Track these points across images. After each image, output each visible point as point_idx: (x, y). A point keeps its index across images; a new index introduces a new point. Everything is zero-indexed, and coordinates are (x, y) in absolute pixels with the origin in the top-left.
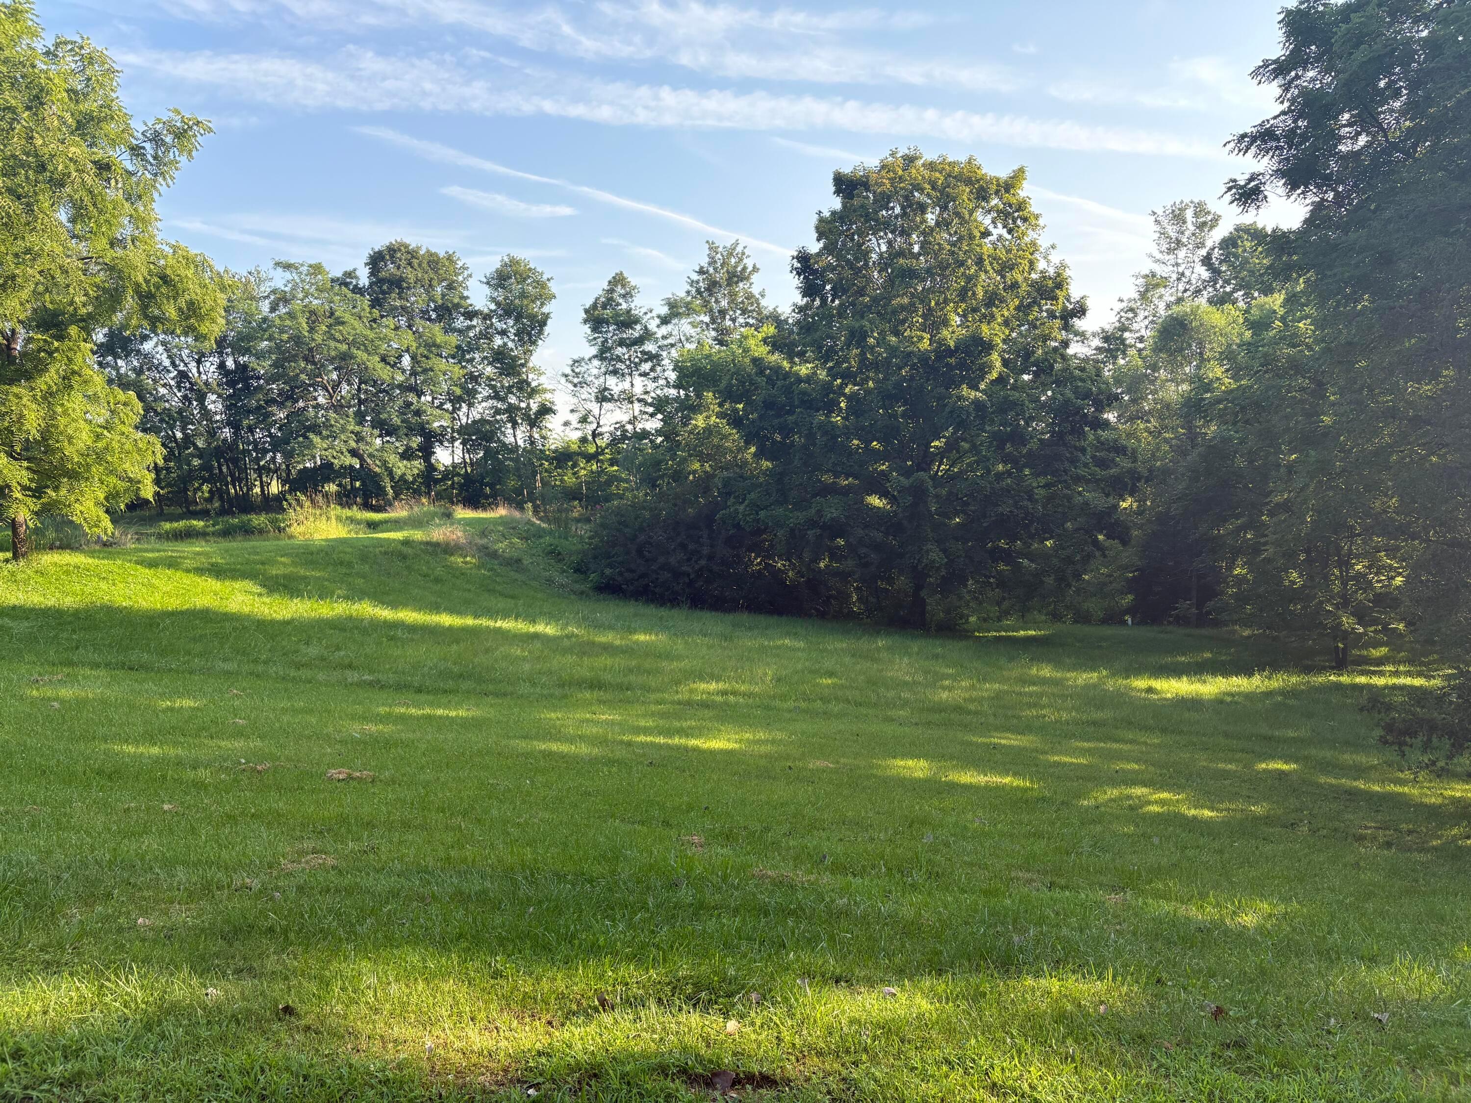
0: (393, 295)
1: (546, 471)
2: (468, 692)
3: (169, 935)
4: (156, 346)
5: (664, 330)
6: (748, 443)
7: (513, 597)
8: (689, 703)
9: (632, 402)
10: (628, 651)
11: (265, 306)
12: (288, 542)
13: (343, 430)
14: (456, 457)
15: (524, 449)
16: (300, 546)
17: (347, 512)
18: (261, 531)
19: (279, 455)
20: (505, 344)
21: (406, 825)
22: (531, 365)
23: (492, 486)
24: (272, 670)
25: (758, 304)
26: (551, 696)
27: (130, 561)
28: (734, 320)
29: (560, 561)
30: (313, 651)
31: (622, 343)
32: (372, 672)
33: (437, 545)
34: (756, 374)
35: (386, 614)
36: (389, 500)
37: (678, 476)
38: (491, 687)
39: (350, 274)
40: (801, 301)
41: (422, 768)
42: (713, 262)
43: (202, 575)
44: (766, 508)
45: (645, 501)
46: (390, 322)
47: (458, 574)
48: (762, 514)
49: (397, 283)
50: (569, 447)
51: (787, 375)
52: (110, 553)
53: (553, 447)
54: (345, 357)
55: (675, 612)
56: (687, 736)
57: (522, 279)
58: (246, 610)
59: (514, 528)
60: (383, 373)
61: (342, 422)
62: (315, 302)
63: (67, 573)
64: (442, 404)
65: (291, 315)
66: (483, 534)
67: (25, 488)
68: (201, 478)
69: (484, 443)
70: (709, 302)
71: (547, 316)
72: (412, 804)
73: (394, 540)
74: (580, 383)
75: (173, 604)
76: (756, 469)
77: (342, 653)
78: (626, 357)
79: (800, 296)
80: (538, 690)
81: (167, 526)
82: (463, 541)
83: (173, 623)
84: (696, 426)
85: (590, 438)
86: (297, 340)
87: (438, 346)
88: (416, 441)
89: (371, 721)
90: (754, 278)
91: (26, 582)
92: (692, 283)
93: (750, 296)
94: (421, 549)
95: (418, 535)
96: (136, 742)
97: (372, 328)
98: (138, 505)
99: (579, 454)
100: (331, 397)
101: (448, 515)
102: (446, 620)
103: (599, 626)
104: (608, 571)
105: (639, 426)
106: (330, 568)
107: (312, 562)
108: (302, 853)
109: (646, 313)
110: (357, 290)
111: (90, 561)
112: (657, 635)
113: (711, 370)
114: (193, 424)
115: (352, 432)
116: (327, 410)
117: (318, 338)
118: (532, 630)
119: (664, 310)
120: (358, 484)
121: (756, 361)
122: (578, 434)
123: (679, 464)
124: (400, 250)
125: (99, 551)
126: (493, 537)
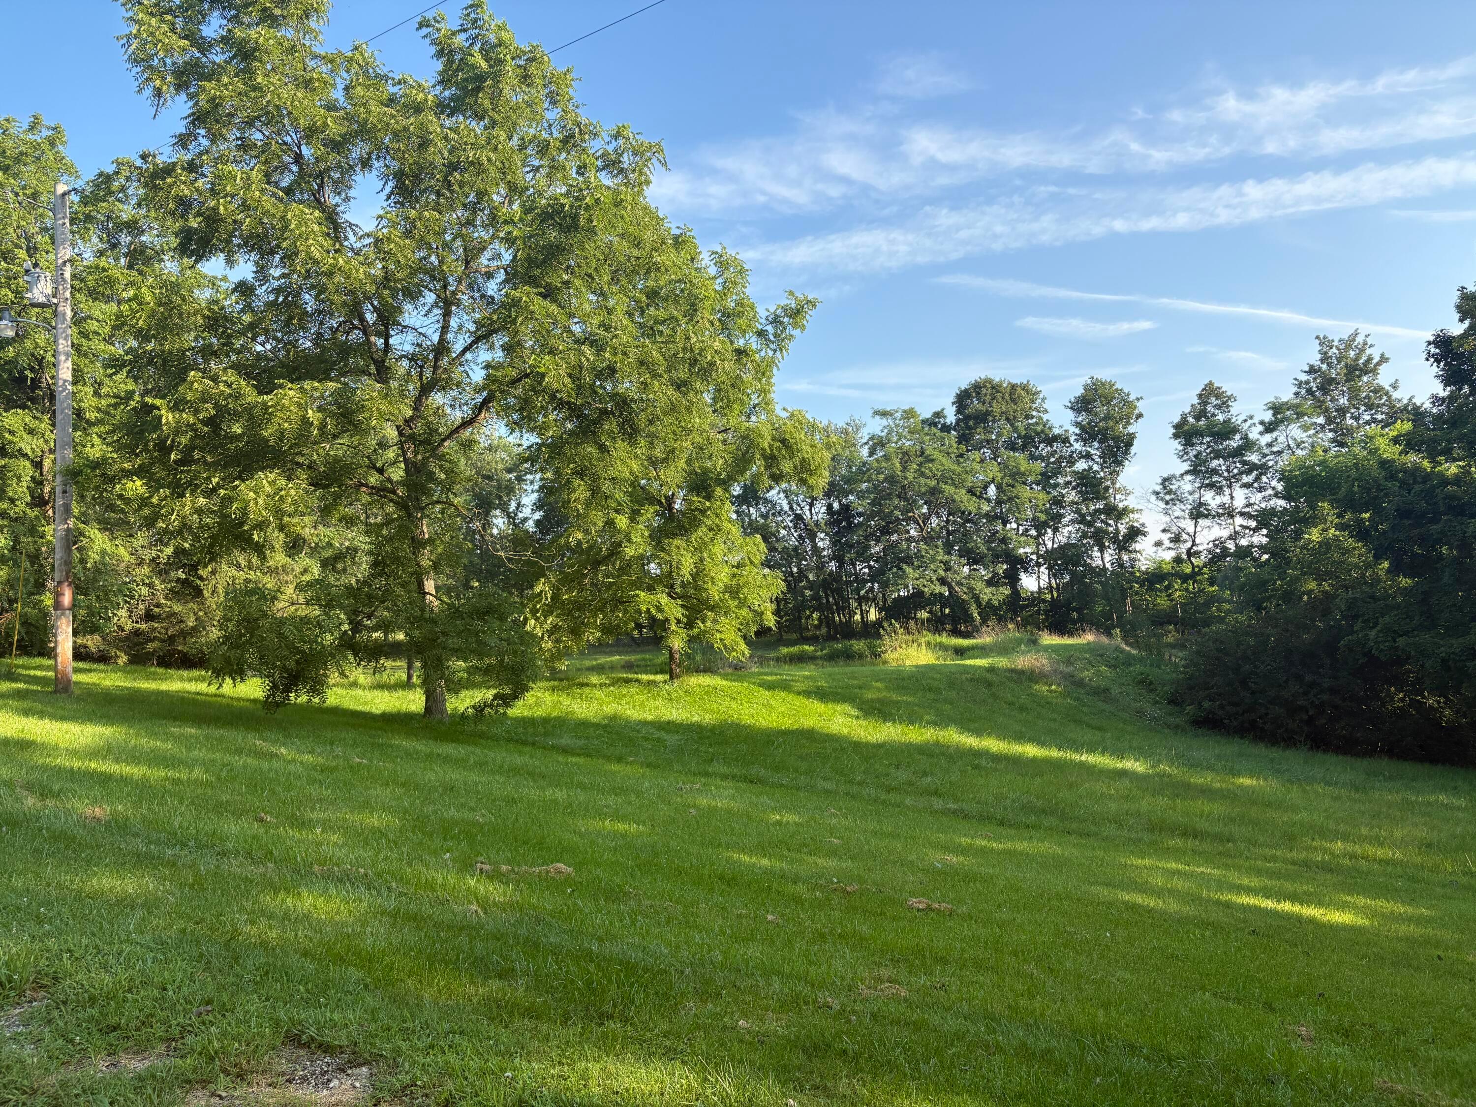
0: (978, 430)
1: (1137, 593)
2: (1051, 829)
3: (761, 1041)
4: (779, 493)
5: (1267, 438)
6: (1378, 557)
7: (1100, 729)
8: (1306, 864)
9: (1232, 517)
10: (1230, 796)
11: (865, 452)
12: (882, 667)
13: (933, 560)
14: (1042, 583)
15: (1112, 572)
16: (892, 672)
17: (938, 638)
18: (861, 656)
19: (876, 585)
20: (1091, 468)
21: (979, 965)
22: (1118, 485)
23: (1079, 610)
24: (865, 791)
25: (1390, 397)
26: (1140, 840)
27: (754, 683)
28: (1357, 418)
29: (1152, 691)
30: (903, 775)
31: (1218, 455)
32: (956, 800)
33: (1021, 672)
34: (1386, 479)
35: (971, 741)
36: (976, 626)
37: (1289, 596)
38: (1074, 826)
39: (937, 415)
40: (1442, 392)
41: (999, 906)
42: (1325, 358)
43: (810, 697)
44: (1406, 634)
45: (1248, 626)
46: (976, 455)
47: (1044, 703)
48: (1401, 641)
49: (982, 418)
50: (1161, 567)
51: (1427, 477)
52: (739, 676)
53: (1143, 568)
54: (934, 491)
55: (1289, 753)
56: (1302, 903)
57: (1107, 400)
58: (845, 731)
59: (1102, 656)
60: (970, 504)
61: (931, 552)
62: (908, 443)
63: (708, 693)
64: (1027, 530)
65: (886, 457)
66: (1069, 662)
67: (679, 621)
68: (811, 606)
69: (1070, 567)
70: (1324, 402)
71: (1131, 438)
72: (986, 943)
73: (980, 667)
74: (1172, 500)
75: (787, 724)
76: (1391, 587)
77: (929, 779)
78: (1223, 468)
79: (1441, 386)
80: (1125, 833)
81: (785, 650)
82: (1048, 668)
83: (784, 742)
84: (1310, 541)
85: (1185, 557)
86: (891, 479)
87: (1023, 475)
88: (1002, 568)
89: (953, 852)
90: (1382, 369)
91: (678, 700)
92: (1300, 384)
93: (1378, 390)
94: (1006, 677)
95: (1003, 662)
96: (751, 853)
97: (959, 463)
98: (764, 631)
99: (1173, 575)
100: (922, 530)
101: (1034, 642)
102: (1030, 750)
103: (1195, 765)
104: (1206, 704)
105: (1244, 542)
106: (920, 694)
107: (903, 688)
108: (880, 980)
109: (1245, 421)
110: (946, 428)
111: (725, 683)
112: (1265, 779)
113: (1326, 477)
114: (806, 560)
115: (941, 562)
116: (917, 542)
117: (910, 476)
118: (1120, 765)
119: (1268, 416)
120: (947, 611)
121: (1384, 464)
122: (1172, 554)
123: (1289, 584)
124: (985, 386)
125: (732, 674)
126: (1079, 665)
